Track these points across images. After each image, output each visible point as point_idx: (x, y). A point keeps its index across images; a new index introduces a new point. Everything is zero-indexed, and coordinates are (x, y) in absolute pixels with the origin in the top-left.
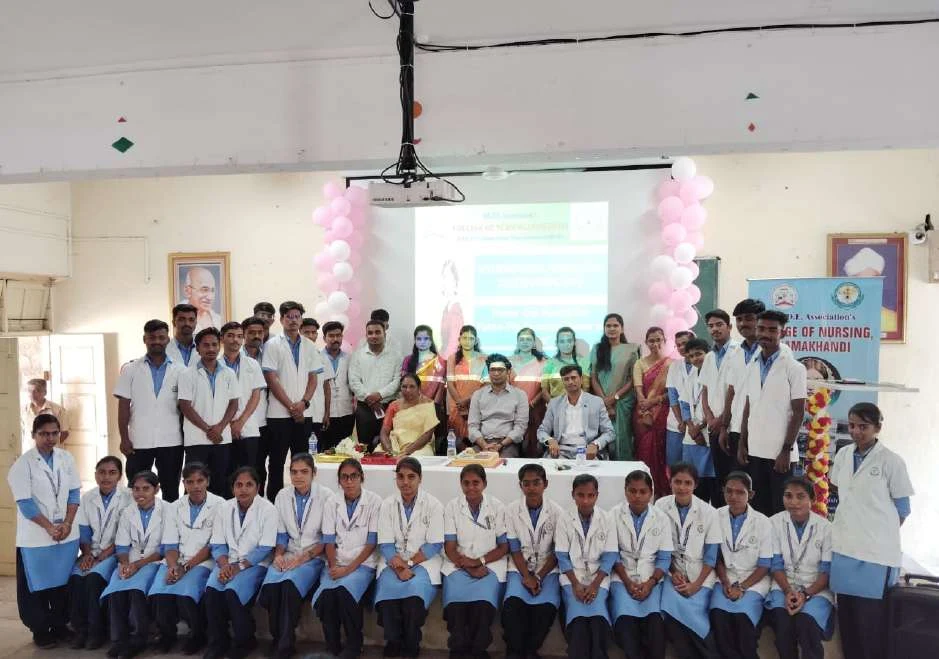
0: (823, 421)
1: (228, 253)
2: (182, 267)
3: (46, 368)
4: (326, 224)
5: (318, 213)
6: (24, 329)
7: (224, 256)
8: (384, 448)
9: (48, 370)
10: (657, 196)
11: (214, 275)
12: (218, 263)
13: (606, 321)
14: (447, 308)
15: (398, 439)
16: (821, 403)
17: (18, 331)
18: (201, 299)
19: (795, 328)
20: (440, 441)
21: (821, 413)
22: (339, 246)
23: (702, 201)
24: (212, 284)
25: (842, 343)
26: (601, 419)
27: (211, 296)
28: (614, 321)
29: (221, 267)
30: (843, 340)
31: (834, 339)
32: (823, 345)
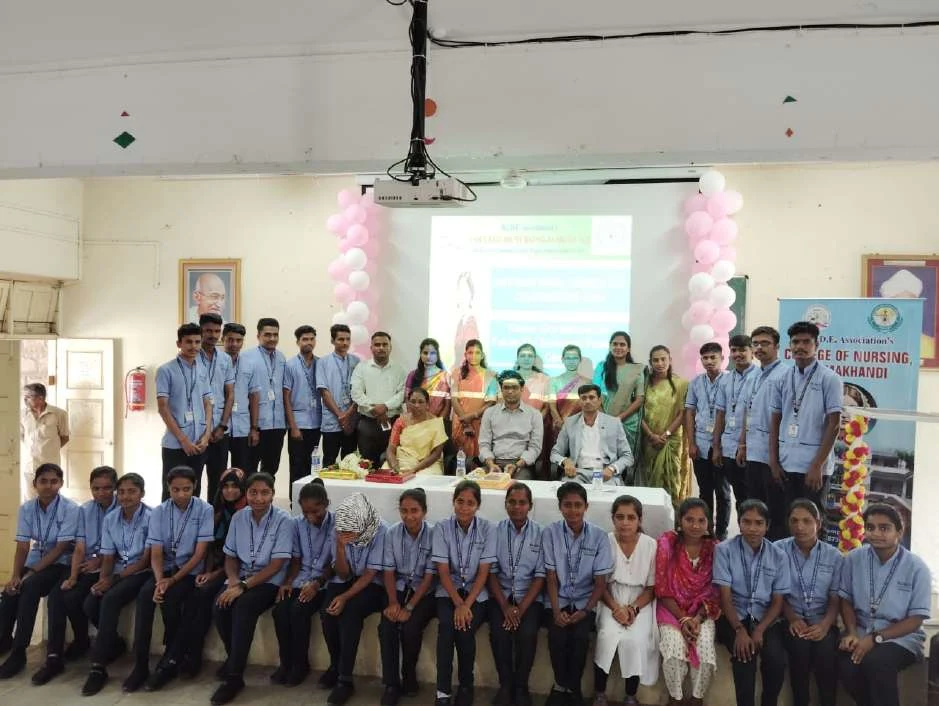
0: (859, 452)
1: (240, 260)
2: (193, 273)
3: (51, 373)
4: (341, 232)
5: (333, 220)
6: (30, 331)
7: (235, 263)
8: (390, 465)
9: (54, 374)
10: (684, 211)
11: (225, 284)
12: (228, 270)
14: (461, 321)
16: (857, 432)
17: (25, 333)
18: (211, 305)
19: (828, 351)
20: (449, 460)
21: (858, 443)
22: (355, 254)
23: (730, 216)
24: (222, 291)
25: (878, 369)
26: (619, 442)
28: (622, 340)
29: (232, 274)
30: (879, 365)
31: (870, 364)
32: (858, 370)
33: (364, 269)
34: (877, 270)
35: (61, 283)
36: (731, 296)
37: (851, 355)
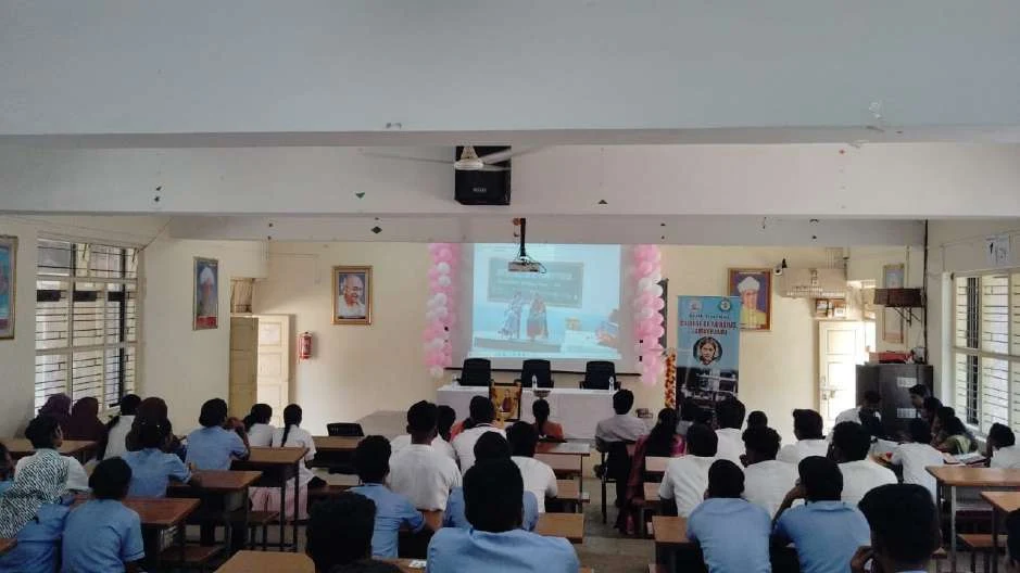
1: (371, 267)
7: (369, 269)
11: (362, 281)
12: (365, 273)
18: (353, 295)
22: (443, 266)
24: (360, 285)
25: (723, 331)
27: (359, 293)
29: (367, 275)
33: (448, 275)
34: (736, 277)
35: (253, 279)
36: (660, 291)
37: (711, 323)
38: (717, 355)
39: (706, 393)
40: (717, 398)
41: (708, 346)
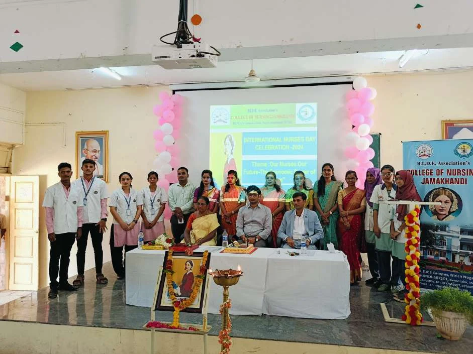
1: (108, 131)
2: (83, 138)
3: (7, 194)
4: (160, 114)
5: (155, 108)
7: (105, 133)
11: (99, 144)
12: (101, 137)
13: (323, 168)
14: (227, 161)
15: (195, 236)
19: (431, 170)
20: (219, 237)
22: (167, 126)
24: (98, 149)
25: (461, 179)
26: (316, 225)
27: (98, 155)
28: (328, 168)
29: (104, 139)
30: (462, 177)
31: (456, 177)
32: (450, 180)
33: (171, 135)
34: (450, 129)
35: (13, 146)
37: (445, 171)
38: (455, 207)
39: (443, 253)
40: (458, 259)
41: (443, 197)
